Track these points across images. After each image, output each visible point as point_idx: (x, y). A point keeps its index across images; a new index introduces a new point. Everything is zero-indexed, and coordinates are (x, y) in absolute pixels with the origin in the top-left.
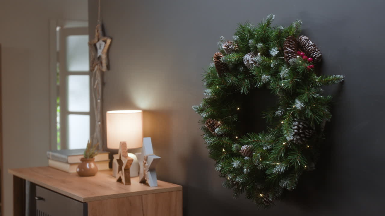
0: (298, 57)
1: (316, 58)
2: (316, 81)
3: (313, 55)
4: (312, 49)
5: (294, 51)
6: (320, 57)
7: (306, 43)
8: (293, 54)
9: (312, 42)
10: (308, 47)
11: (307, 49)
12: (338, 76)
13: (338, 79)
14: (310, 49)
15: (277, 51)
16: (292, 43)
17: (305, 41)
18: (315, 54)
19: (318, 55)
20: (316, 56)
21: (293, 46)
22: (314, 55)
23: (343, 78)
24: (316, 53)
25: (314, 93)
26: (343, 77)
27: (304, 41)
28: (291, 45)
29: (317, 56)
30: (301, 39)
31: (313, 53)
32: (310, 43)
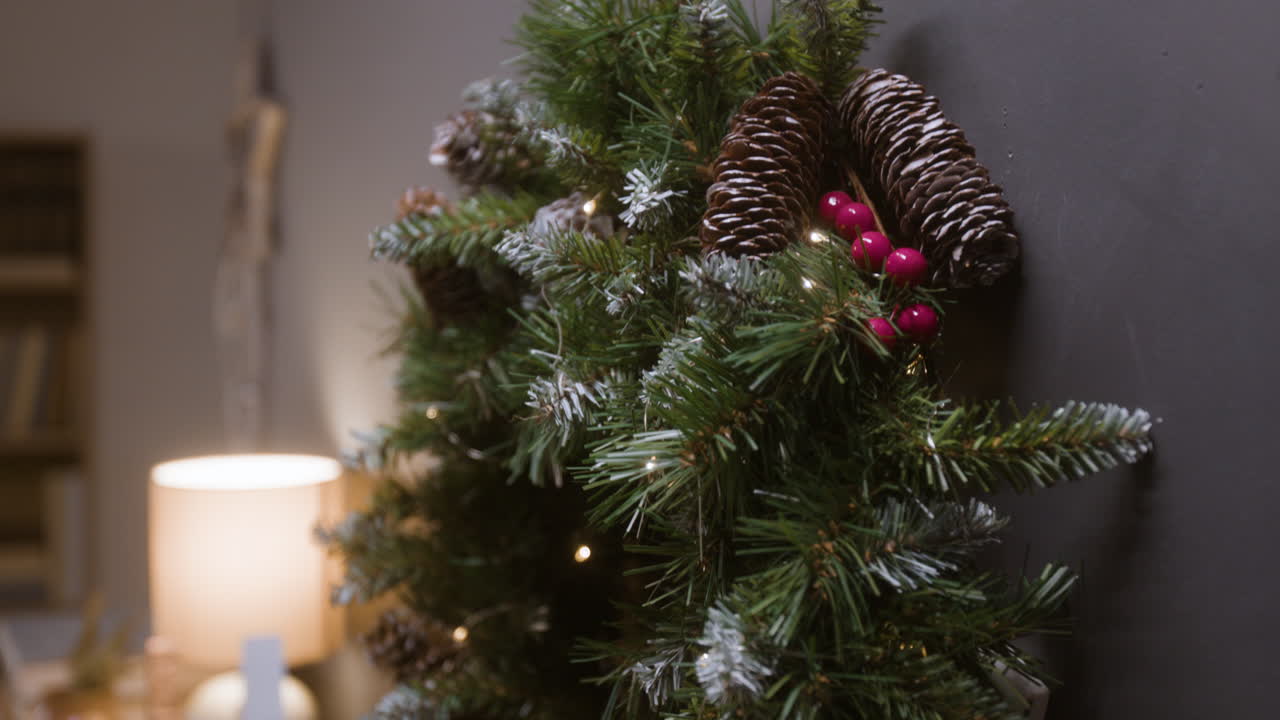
0: (816, 237)
1: (957, 254)
2: (921, 449)
3: (938, 222)
4: (931, 179)
5: (770, 189)
6: (995, 245)
7: (892, 129)
8: (755, 217)
9: (939, 122)
10: (906, 161)
11: (896, 174)
12: (1111, 412)
13: (1107, 441)
14: (916, 174)
15: (662, 189)
16: (780, 126)
17: (886, 113)
18: (952, 217)
19: (972, 225)
20: (956, 232)
21: (775, 154)
22: (944, 229)
23: (1150, 437)
24: (962, 213)
25: (897, 551)
26: (1146, 428)
27: (879, 110)
28: (760, 140)
29: (965, 237)
30: (860, 99)
31: (942, 204)
32: (927, 128)
